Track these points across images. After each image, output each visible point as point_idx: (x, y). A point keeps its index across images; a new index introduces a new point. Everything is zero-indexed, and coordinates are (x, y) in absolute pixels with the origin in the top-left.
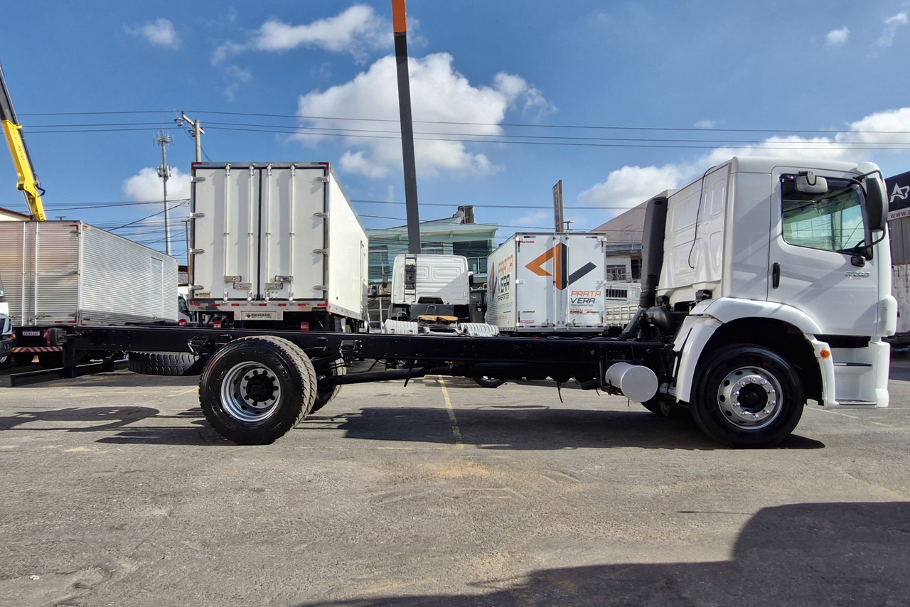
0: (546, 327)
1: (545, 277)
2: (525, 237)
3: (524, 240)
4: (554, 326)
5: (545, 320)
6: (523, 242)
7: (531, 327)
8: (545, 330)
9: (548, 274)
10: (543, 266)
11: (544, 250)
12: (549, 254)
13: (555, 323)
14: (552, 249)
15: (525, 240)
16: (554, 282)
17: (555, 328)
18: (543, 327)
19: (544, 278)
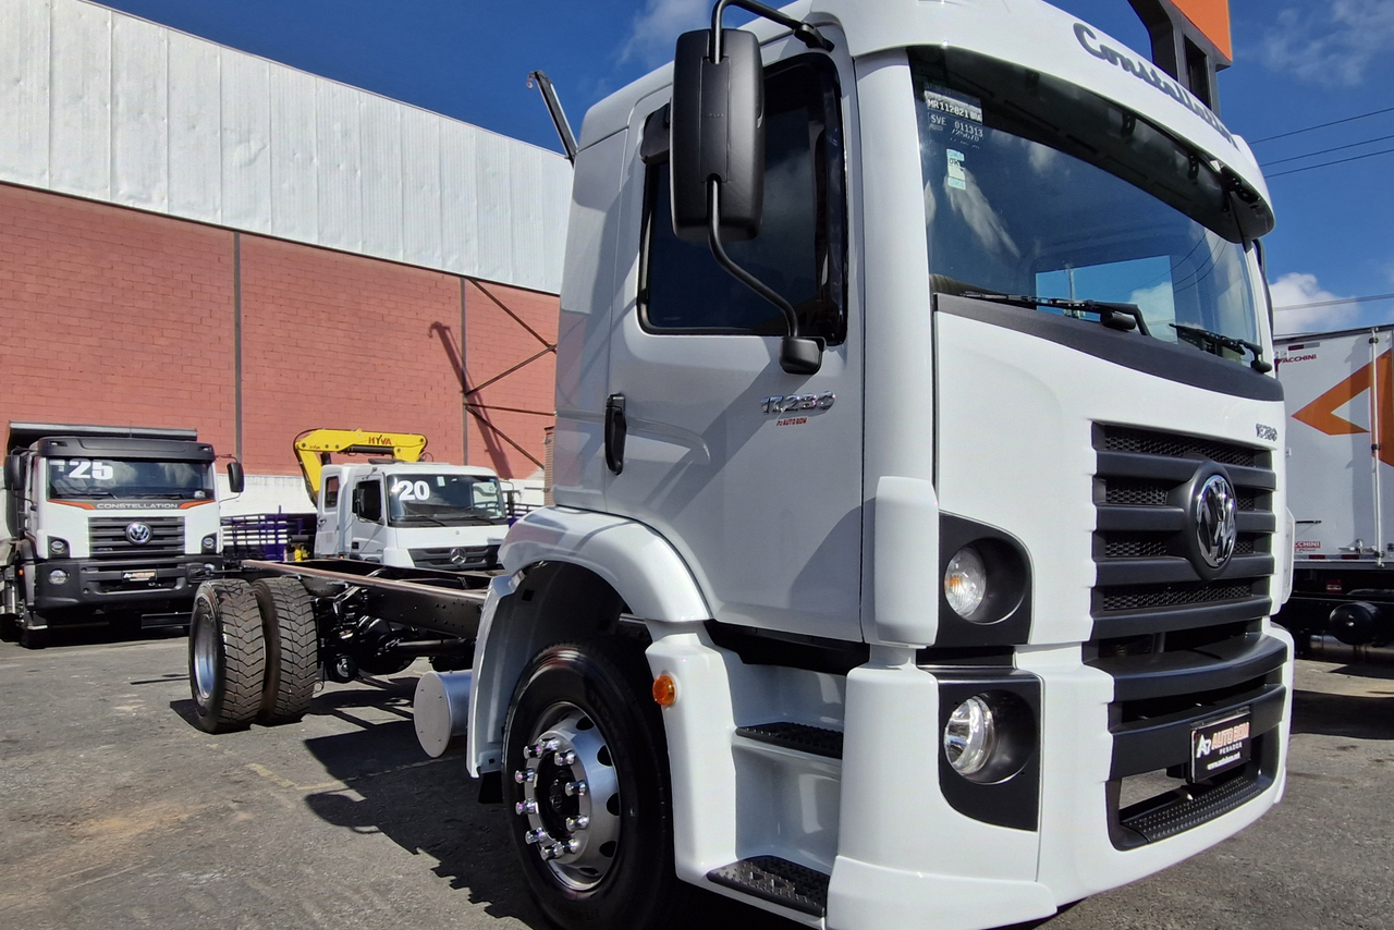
0: (1356, 557)
1: (1347, 438)
2: (1290, 349)
3: (1288, 357)
4: (1377, 555)
5: (1352, 541)
6: (1286, 360)
7: (1311, 557)
8: (1352, 564)
9: (1355, 429)
10: (1343, 412)
11: (1345, 373)
12: (1359, 381)
13: (1379, 547)
14: (1366, 370)
15: (1289, 354)
16: (1374, 447)
17: (1380, 561)
18: (1344, 557)
19: (1344, 441)
